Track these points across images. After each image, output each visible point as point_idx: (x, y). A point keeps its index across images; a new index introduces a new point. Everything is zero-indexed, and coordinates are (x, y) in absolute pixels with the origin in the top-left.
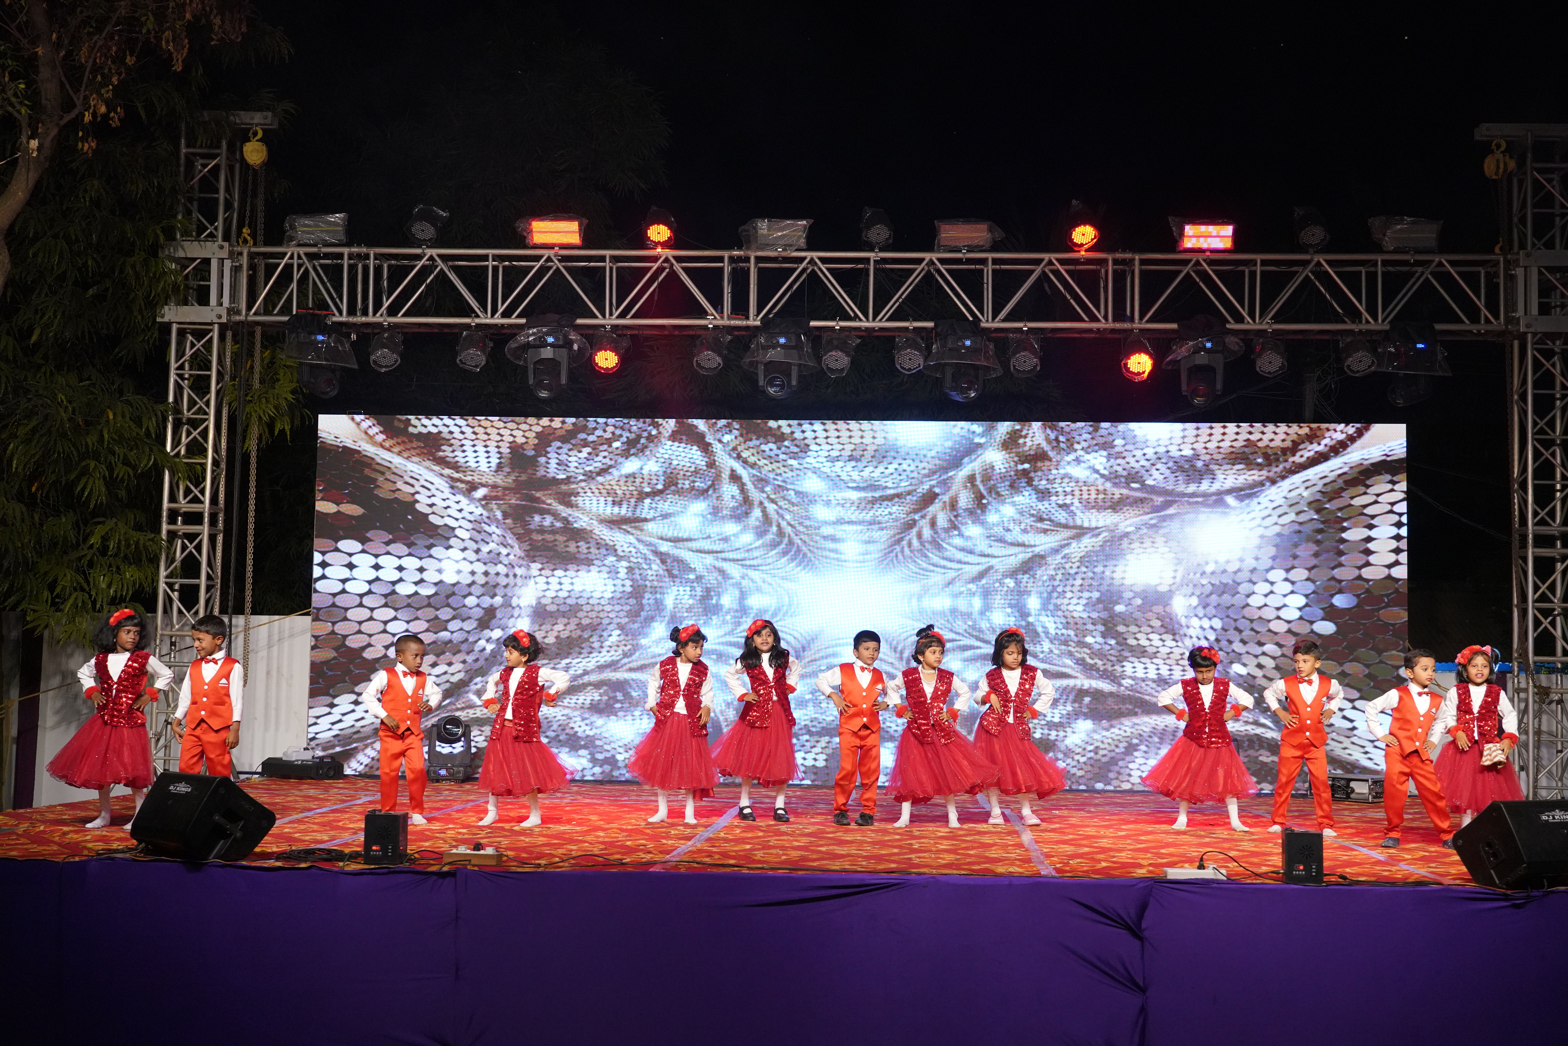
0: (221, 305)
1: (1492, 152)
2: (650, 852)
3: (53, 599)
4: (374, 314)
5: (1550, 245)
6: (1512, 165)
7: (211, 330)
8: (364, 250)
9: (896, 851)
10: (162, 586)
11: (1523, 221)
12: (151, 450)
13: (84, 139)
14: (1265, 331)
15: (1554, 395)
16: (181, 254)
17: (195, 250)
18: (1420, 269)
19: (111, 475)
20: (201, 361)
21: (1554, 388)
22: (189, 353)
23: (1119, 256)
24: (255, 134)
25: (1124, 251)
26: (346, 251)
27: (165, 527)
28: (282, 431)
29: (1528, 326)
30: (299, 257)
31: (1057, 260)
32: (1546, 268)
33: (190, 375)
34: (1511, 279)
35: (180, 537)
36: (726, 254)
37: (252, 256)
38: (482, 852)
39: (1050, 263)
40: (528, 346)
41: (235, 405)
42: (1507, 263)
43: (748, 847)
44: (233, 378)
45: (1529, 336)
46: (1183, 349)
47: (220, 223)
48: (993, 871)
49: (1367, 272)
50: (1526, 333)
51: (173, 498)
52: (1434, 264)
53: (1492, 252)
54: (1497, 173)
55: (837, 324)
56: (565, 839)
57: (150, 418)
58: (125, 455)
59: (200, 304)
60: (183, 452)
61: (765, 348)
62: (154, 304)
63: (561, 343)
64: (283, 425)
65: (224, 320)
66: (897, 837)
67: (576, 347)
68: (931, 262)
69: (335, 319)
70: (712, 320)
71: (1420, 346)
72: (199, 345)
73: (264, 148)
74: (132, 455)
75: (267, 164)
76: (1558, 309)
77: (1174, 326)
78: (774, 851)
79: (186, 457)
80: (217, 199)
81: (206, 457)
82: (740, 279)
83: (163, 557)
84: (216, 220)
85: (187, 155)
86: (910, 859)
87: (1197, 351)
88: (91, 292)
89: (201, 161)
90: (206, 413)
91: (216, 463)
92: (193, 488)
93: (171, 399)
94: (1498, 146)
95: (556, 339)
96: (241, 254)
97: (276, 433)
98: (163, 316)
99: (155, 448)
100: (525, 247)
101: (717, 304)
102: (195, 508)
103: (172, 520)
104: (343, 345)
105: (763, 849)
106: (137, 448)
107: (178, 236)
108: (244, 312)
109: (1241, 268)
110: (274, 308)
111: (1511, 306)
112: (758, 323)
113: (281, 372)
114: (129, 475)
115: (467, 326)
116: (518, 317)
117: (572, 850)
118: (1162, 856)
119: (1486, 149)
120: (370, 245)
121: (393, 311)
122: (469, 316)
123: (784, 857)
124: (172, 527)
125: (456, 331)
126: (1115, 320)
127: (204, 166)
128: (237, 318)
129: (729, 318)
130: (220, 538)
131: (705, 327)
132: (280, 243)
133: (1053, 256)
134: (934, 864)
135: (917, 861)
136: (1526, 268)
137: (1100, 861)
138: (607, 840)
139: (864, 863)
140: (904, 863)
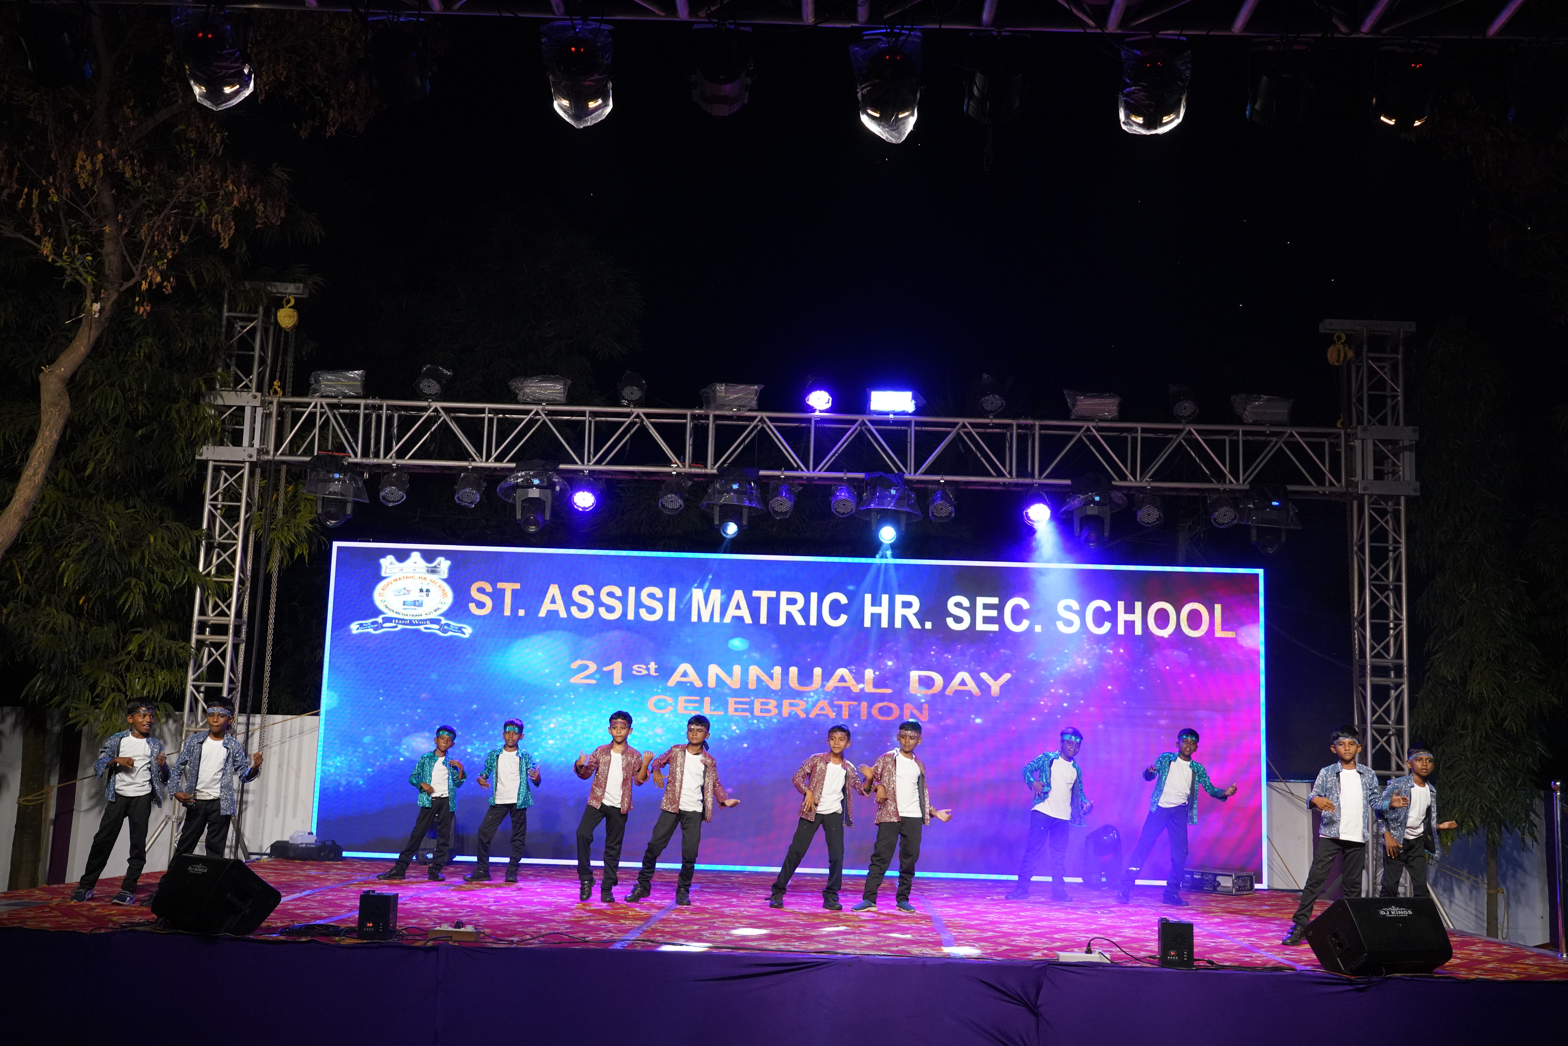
0: (252, 446)
1: (1334, 343)
2: (610, 931)
3: (93, 699)
4: (385, 456)
5: (1383, 422)
6: (1351, 354)
7: (243, 468)
8: (377, 402)
10: (190, 688)
11: (1360, 401)
12: (185, 570)
13: (140, 304)
14: (1145, 488)
15: (1387, 547)
16: (220, 402)
17: (231, 399)
18: (1274, 439)
19: (150, 590)
20: (233, 494)
21: (1387, 542)
22: (222, 486)
23: (1023, 422)
24: (288, 302)
25: (1026, 418)
26: (362, 402)
27: (194, 637)
28: (301, 556)
29: (1365, 489)
30: (322, 407)
31: (970, 424)
32: (1379, 440)
33: (223, 506)
34: (1350, 449)
35: (207, 646)
36: (689, 412)
37: (281, 405)
38: (462, 929)
39: (964, 426)
40: (517, 486)
41: (260, 532)
42: (1347, 435)
43: (696, 927)
44: (260, 509)
45: (1366, 497)
46: (1076, 502)
47: (254, 376)
48: (909, 953)
49: (1230, 441)
50: (1363, 495)
51: (203, 612)
52: (1286, 435)
53: (1335, 426)
54: (1338, 361)
55: (783, 474)
56: (535, 918)
57: (186, 542)
58: (163, 574)
59: (234, 445)
60: (213, 572)
61: (721, 493)
62: (194, 444)
63: (545, 484)
64: (302, 550)
65: (254, 459)
66: (826, 920)
67: (558, 488)
68: (863, 423)
69: (350, 460)
70: (675, 468)
71: (1275, 503)
72: (231, 480)
73: (296, 314)
74: (169, 574)
75: (297, 328)
76: (1390, 475)
77: (1068, 482)
78: (719, 932)
79: (216, 576)
80: (253, 356)
81: (233, 576)
82: (700, 433)
83: (192, 662)
84: (251, 374)
85: (228, 318)
86: (837, 940)
87: (1087, 503)
88: (140, 432)
89: (240, 324)
90: (235, 539)
91: (241, 582)
92: (220, 603)
93: (205, 526)
94: (1339, 338)
95: (541, 481)
96: (271, 403)
97: (296, 556)
98: (201, 455)
99: (189, 568)
100: (517, 403)
101: (680, 454)
102: (222, 620)
103: (201, 631)
104: (357, 483)
105: (709, 929)
106: (174, 568)
107: (218, 386)
108: (272, 453)
109: (1124, 434)
110: (298, 449)
111: (1351, 472)
112: (715, 471)
113: (302, 504)
114: (165, 591)
115: (465, 469)
116: (508, 461)
117: (542, 929)
118: (1055, 941)
119: (1329, 340)
120: (383, 397)
121: (401, 454)
122: (466, 460)
124: (201, 637)
125: (455, 472)
126: (1018, 476)
127: (243, 328)
128: (266, 457)
129: (690, 467)
130: (242, 647)
131: (670, 474)
132: (305, 394)
133: (966, 421)
134: (858, 945)
135: (843, 942)
136: (1363, 440)
137: (1002, 944)
138: (572, 919)
139: (797, 944)
140: (832, 944)
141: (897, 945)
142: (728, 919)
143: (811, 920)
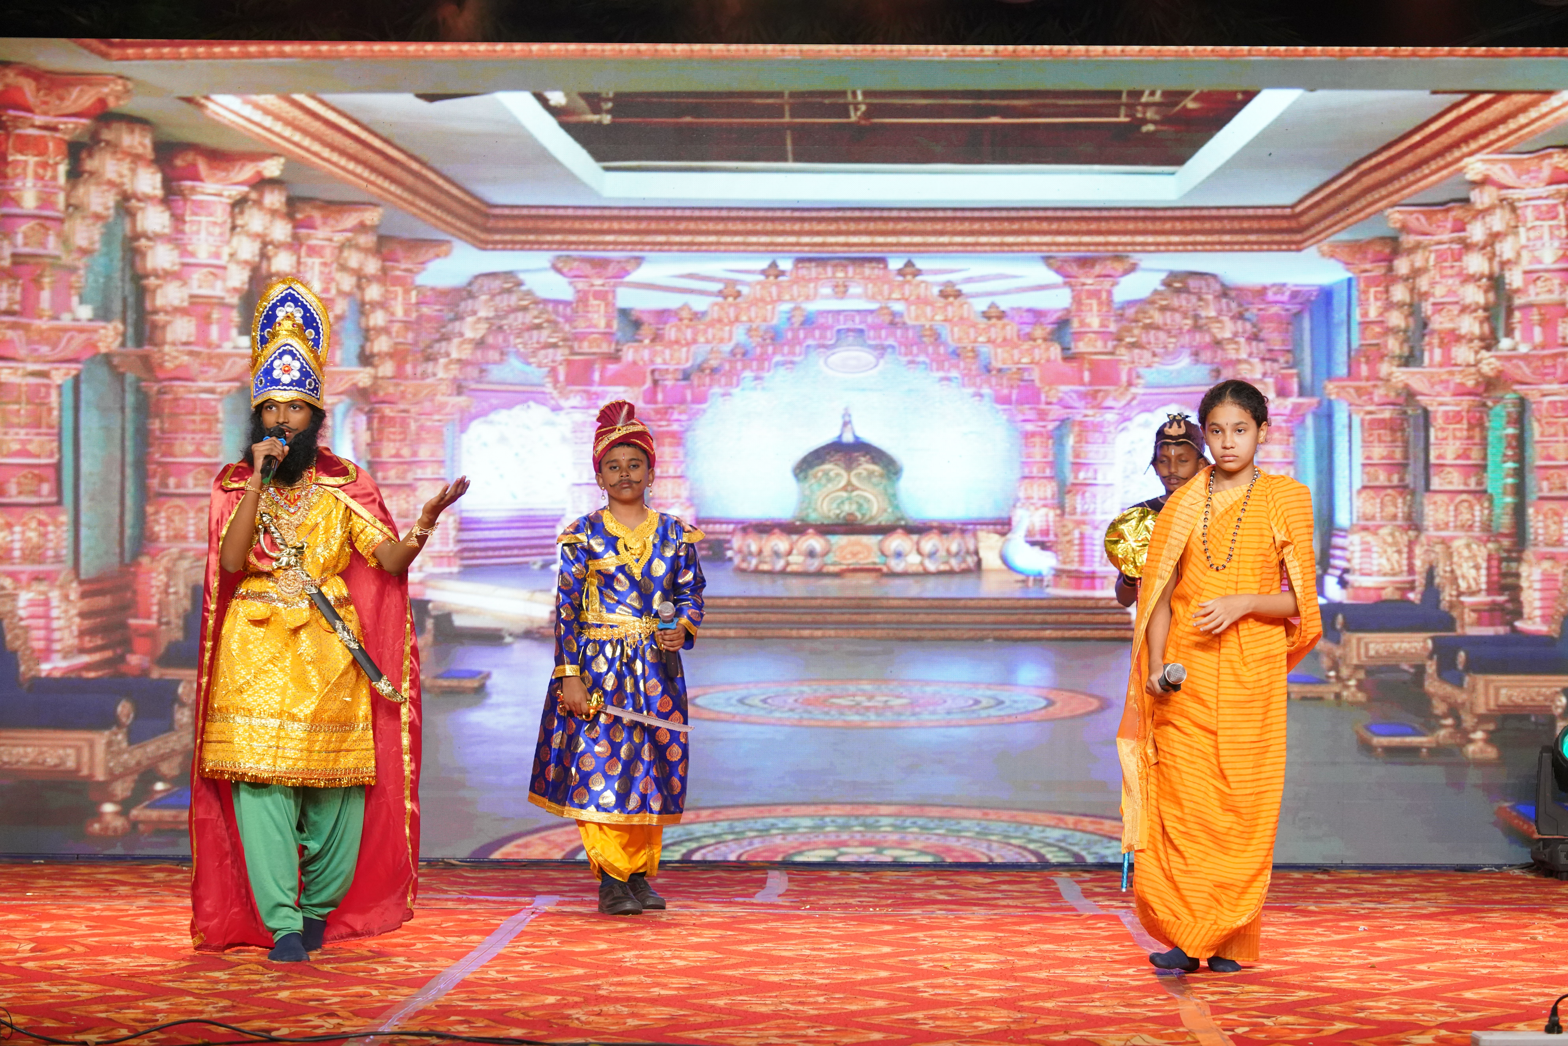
2: (333, 1015)
9: (880, 1003)
43: (552, 999)
66: (883, 974)
78: (610, 1009)
86: (914, 1021)
105: (586, 1003)
117: (157, 1011)
118: (1467, 1006)
123: (632, 1022)
134: (967, 1031)
135: (928, 1026)
137: (1332, 1018)
138: (234, 987)
139: (811, 1032)
140: (900, 1031)
141: (1066, 1029)
142: (633, 979)
143: (843, 974)
